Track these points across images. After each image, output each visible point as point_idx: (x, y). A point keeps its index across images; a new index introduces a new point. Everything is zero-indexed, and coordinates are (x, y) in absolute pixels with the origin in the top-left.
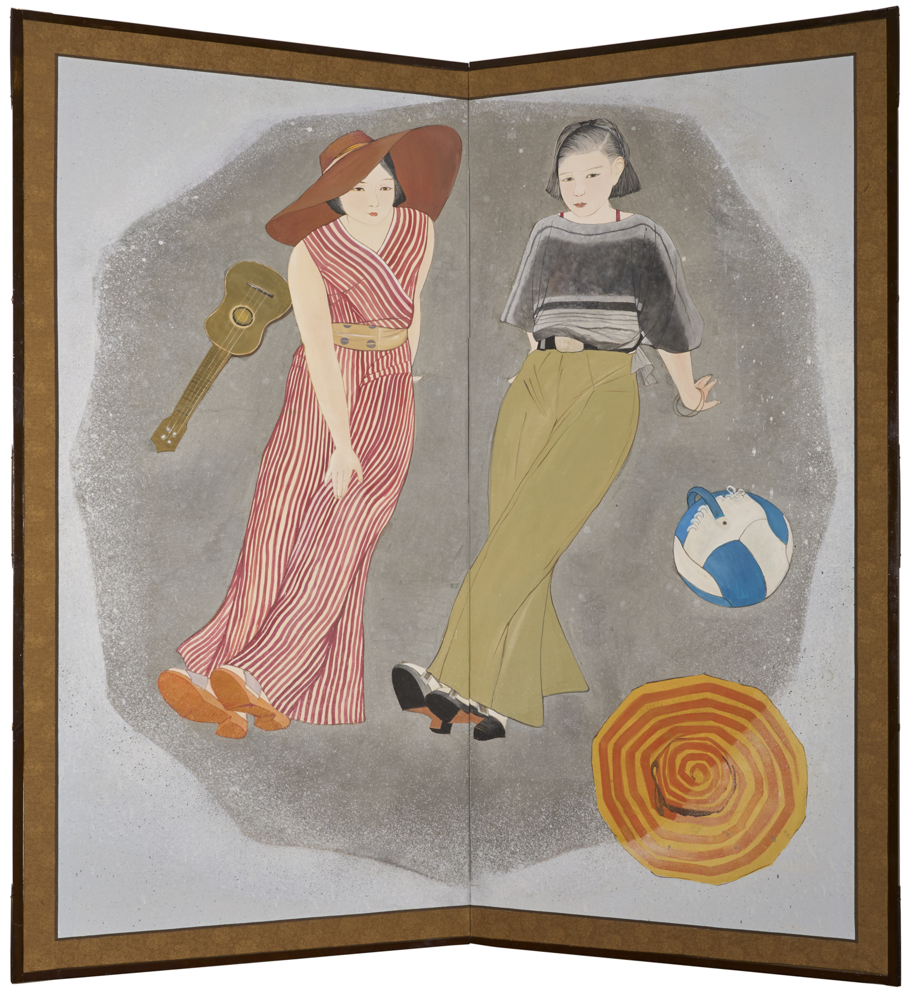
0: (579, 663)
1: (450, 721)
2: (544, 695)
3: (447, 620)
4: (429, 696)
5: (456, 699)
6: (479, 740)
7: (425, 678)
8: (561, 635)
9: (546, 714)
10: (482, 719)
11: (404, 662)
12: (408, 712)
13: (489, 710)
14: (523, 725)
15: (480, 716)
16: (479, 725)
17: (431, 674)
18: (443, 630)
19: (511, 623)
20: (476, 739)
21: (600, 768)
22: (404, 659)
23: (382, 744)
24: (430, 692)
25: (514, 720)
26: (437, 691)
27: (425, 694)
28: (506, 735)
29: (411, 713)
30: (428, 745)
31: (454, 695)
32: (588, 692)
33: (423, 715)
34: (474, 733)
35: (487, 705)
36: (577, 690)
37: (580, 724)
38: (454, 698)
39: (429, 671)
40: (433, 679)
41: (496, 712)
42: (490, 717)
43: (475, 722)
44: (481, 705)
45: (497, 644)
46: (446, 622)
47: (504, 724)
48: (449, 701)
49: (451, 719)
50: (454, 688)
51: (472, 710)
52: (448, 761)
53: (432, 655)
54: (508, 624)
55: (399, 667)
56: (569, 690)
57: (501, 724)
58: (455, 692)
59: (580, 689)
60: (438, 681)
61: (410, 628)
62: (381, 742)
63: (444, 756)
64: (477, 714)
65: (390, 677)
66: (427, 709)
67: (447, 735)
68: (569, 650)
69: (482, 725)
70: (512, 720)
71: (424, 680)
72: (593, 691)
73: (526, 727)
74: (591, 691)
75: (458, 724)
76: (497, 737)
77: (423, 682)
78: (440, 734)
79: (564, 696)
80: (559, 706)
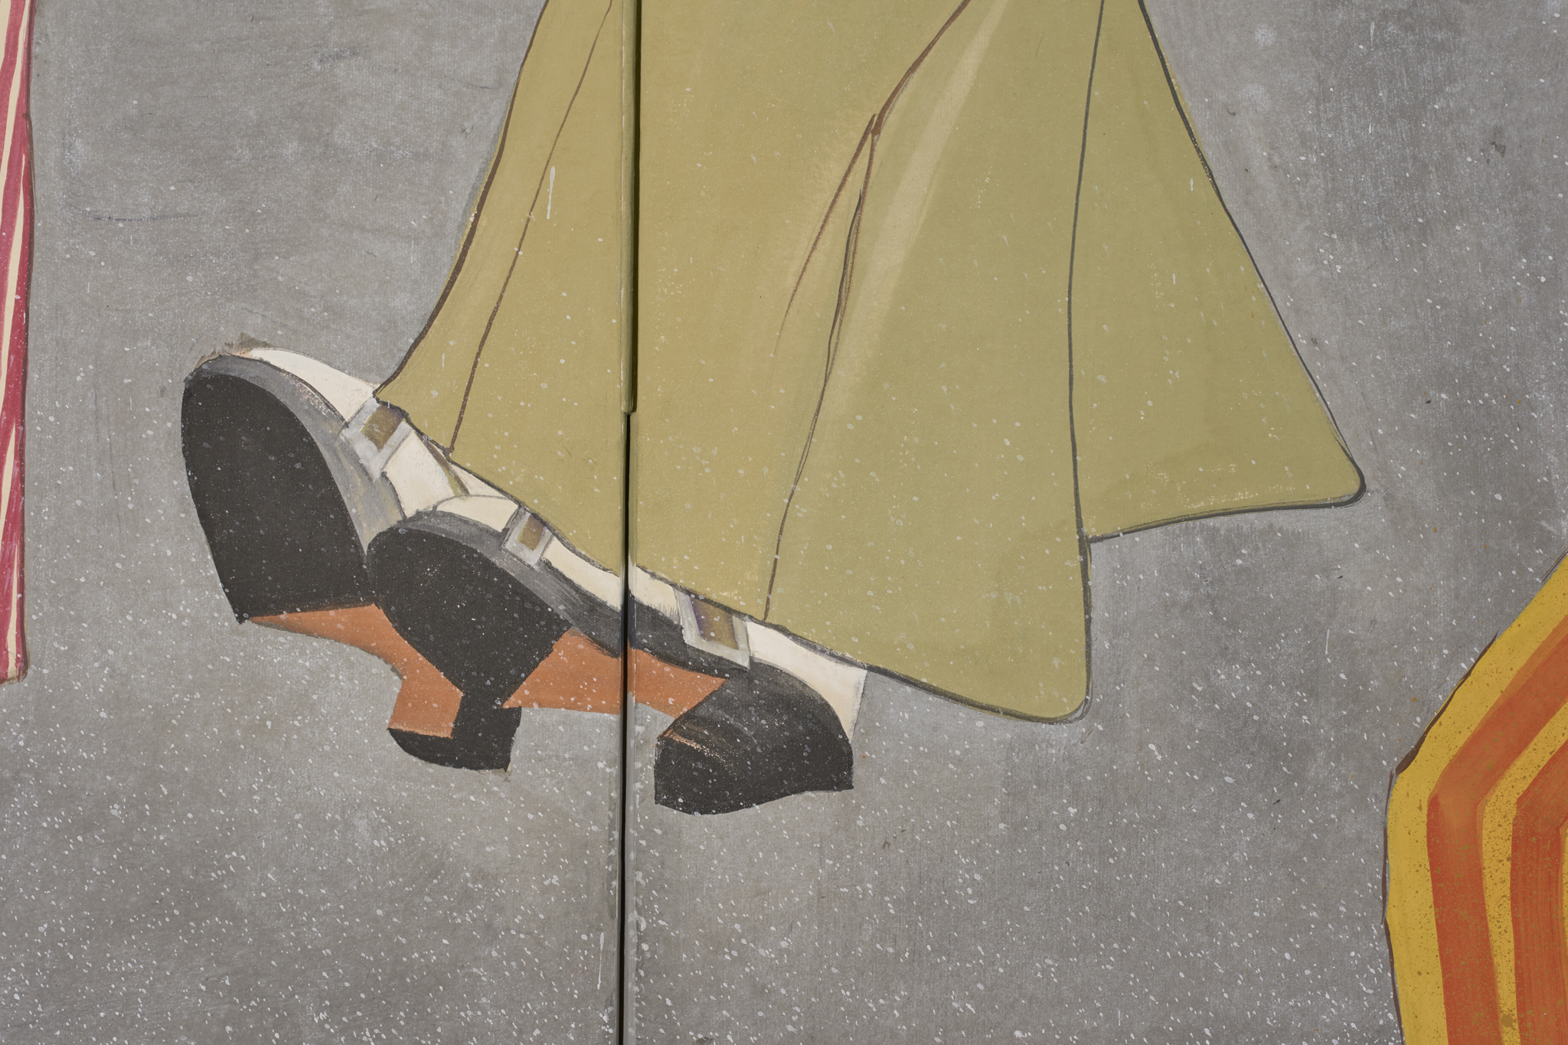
0: (1302, 342)
1: (505, 696)
2: (1091, 529)
3: (497, 108)
4: (389, 540)
5: (547, 565)
6: (688, 809)
7: (370, 435)
8: (1195, 183)
9: (1102, 644)
10: (705, 685)
11: (252, 343)
12: (270, 633)
13: (753, 628)
14: (963, 712)
15: (697, 668)
16: (687, 721)
17: (403, 415)
18: (477, 168)
19: (892, 120)
20: (670, 803)
21: (1434, 944)
22: (254, 325)
23: (115, 811)
24: (394, 519)
25: (906, 681)
26: (433, 513)
27: (366, 533)
28: (859, 772)
29: (285, 638)
30: (376, 831)
31: (532, 540)
32: (1360, 507)
33: (356, 654)
34: (661, 768)
35: (741, 605)
36: (1291, 493)
37: (1312, 693)
38: (532, 558)
39: (394, 395)
40: (414, 444)
41: (796, 638)
42: (761, 671)
43: (664, 707)
44: (699, 603)
45: (805, 244)
46: (496, 122)
47: (846, 714)
48: (503, 575)
49: (516, 683)
50: (534, 503)
51: (643, 635)
52: (490, 931)
53: (409, 306)
54: (874, 128)
55: (222, 369)
56: (1243, 497)
57: (825, 707)
58: (539, 522)
59: (1310, 491)
60: (444, 457)
61: (291, 148)
62: (113, 797)
63: (467, 898)
64: (676, 654)
65: (172, 423)
66: (374, 616)
67: (489, 775)
68: (1244, 268)
69: (709, 722)
70: (892, 685)
71: (364, 448)
72: (1388, 498)
73: (981, 721)
74: (1374, 498)
75: (554, 715)
76: (799, 790)
77: (355, 458)
78: (448, 771)
79: (1212, 536)
80: (1185, 594)
